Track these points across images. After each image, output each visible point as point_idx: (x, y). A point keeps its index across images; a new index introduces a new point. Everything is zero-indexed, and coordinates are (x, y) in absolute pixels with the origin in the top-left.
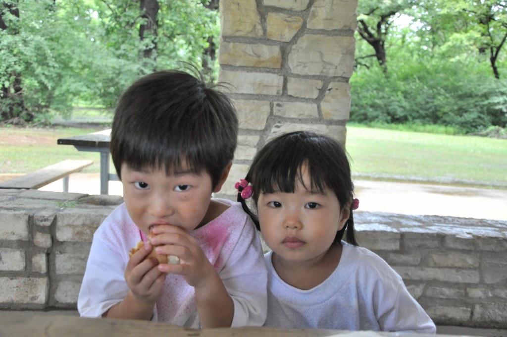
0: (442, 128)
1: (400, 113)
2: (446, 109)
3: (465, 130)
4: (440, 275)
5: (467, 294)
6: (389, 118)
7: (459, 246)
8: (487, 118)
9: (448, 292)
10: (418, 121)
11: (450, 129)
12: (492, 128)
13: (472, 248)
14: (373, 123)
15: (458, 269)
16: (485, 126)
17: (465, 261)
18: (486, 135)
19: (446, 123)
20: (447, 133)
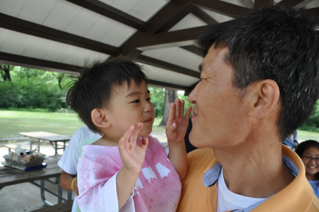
0: (43, 110)
1: (22, 103)
2: (43, 101)
3: (52, 110)
6: (17, 105)
8: (60, 105)
10: (31, 107)
11: (46, 110)
12: (62, 109)
14: (9, 108)
16: (60, 109)
18: (61, 112)
19: (44, 107)
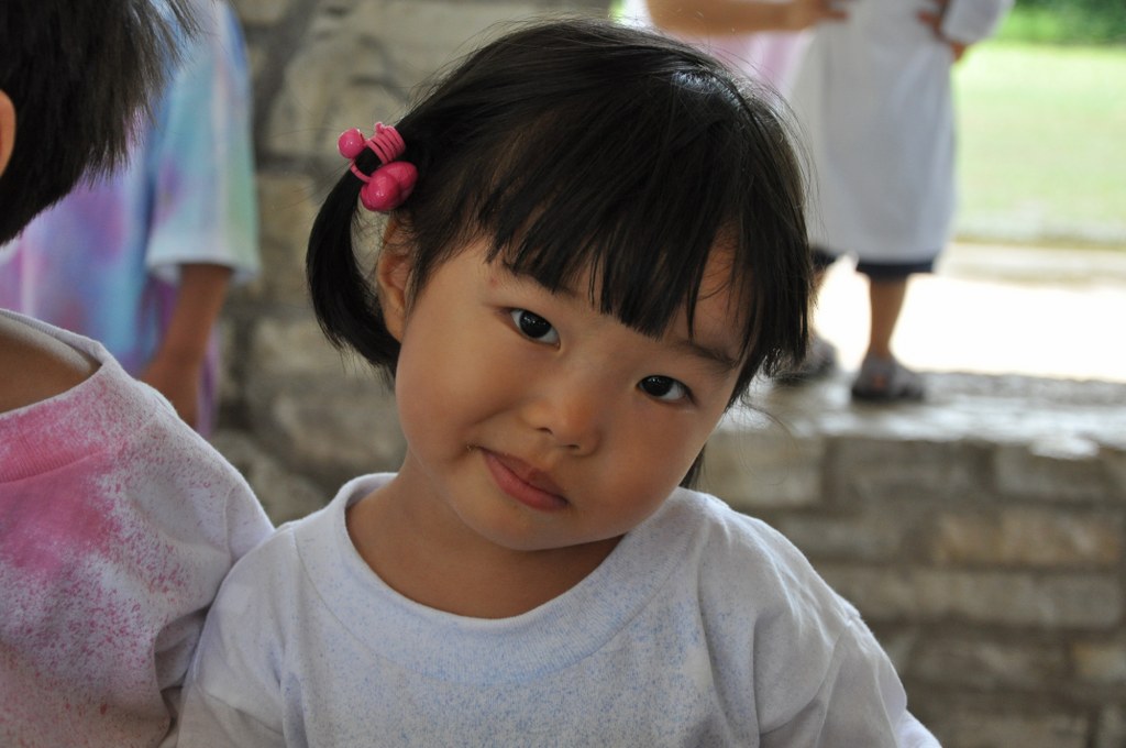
4: (971, 596)
5: (1070, 670)
7: (1045, 486)
9: (1000, 661)
13: (1095, 491)
15: (1041, 573)
17: (1066, 543)
20: (1034, 39)
